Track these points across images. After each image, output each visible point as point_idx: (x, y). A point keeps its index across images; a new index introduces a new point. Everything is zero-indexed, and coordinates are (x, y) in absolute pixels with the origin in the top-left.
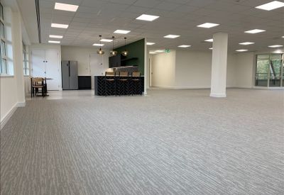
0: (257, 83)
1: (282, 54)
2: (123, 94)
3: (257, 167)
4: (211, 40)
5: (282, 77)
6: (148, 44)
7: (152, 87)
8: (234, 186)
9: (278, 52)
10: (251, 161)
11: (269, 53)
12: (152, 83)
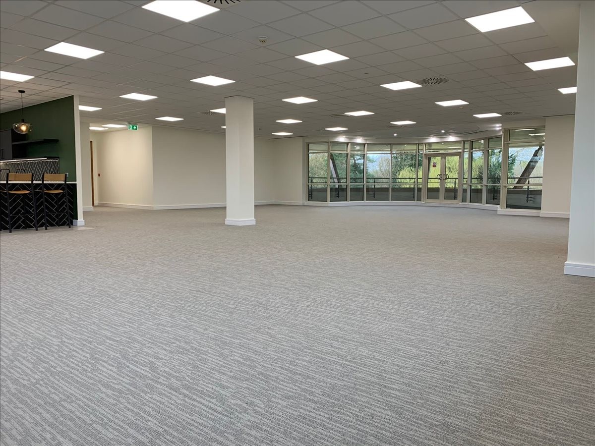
0: (312, 194)
1: (347, 144)
2: (18, 228)
3: (291, 363)
4: (223, 111)
5: (349, 184)
6: (82, 108)
7: (101, 205)
8: (246, 411)
9: (342, 139)
10: (284, 351)
11: (328, 140)
12: (101, 197)
